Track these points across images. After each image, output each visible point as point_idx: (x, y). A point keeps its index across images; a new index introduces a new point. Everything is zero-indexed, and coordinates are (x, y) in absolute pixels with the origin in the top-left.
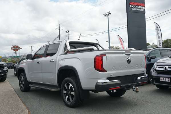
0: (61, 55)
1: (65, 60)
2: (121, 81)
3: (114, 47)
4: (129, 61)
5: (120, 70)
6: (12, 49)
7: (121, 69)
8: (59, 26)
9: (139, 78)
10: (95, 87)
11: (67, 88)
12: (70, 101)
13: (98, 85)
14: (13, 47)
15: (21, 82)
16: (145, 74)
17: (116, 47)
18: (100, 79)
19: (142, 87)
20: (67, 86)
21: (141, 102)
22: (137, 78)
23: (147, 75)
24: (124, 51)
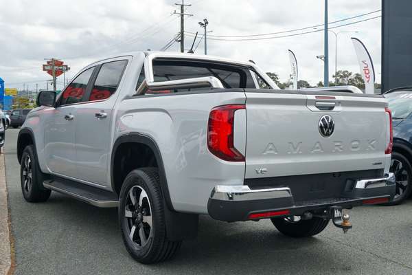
0: (127, 97)
1: (133, 114)
2: (293, 191)
3: (350, 74)
4: (327, 129)
5: (292, 155)
6: (44, 70)
7: (298, 154)
8: (182, 6)
9: (360, 184)
10: (205, 205)
11: (134, 202)
12: (139, 243)
13: (214, 200)
14: (48, 63)
15: (24, 173)
16: (386, 171)
17: (357, 75)
18: (220, 181)
19: (396, 207)
20: (134, 195)
21: (370, 260)
22: (354, 183)
23: (391, 175)
24: (313, 97)
